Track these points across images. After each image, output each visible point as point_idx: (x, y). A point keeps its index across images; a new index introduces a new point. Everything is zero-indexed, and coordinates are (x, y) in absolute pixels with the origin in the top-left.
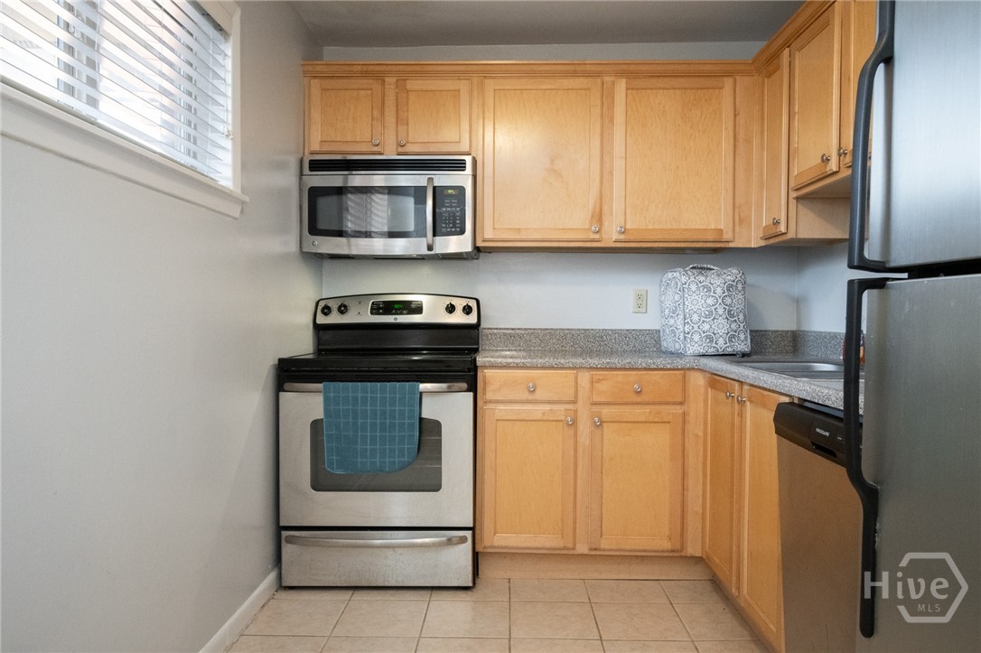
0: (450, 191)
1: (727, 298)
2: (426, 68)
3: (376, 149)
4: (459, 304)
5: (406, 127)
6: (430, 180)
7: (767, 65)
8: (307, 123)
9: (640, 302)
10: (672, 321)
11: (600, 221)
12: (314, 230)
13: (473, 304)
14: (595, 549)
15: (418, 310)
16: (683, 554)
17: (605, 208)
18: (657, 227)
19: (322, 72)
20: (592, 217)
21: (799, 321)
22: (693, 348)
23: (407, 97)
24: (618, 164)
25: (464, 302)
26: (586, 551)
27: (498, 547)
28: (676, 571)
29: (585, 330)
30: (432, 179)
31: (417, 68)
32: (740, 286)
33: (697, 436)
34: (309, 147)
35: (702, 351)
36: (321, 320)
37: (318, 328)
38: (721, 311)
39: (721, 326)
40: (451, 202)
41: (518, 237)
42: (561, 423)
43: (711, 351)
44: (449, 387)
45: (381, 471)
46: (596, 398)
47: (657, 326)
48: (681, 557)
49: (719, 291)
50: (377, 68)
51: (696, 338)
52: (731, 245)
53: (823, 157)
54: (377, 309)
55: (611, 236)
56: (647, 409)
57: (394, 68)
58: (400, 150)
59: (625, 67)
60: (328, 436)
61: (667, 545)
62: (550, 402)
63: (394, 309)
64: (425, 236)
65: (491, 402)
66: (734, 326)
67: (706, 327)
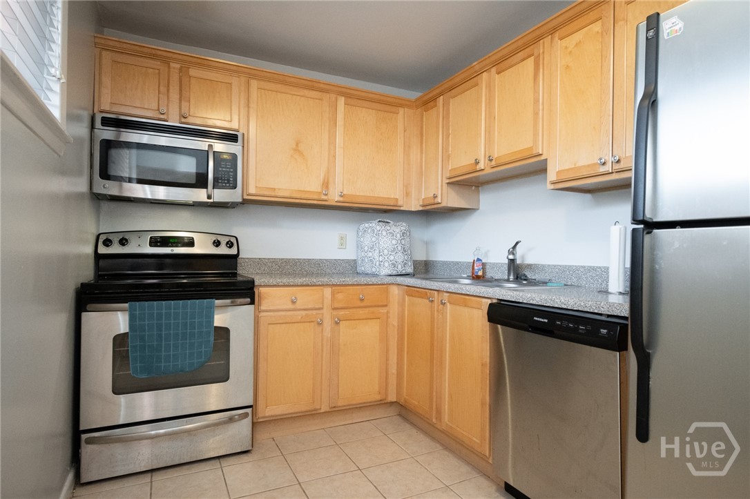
0: (225, 156)
1: (403, 241)
2: (205, 62)
3: (162, 117)
4: (224, 241)
5: (188, 104)
6: (210, 146)
7: (427, 103)
8: (97, 86)
9: (342, 241)
10: (370, 254)
11: (327, 187)
12: (105, 175)
13: (233, 240)
14: (334, 407)
15: (191, 243)
16: (386, 401)
17: (331, 179)
18: (361, 194)
19: (113, 47)
20: (323, 184)
21: (427, 254)
22: (385, 271)
23: (190, 81)
24: (339, 152)
25: (227, 239)
26: (328, 410)
27: (269, 417)
28: (379, 413)
29: (309, 260)
30: (212, 145)
31: (199, 61)
32: (408, 233)
33: (394, 326)
34: (99, 106)
35: (390, 273)
36: (103, 250)
37: (98, 257)
38: (399, 248)
39: (400, 258)
40: (226, 165)
41: (273, 194)
42: (312, 323)
43: (395, 273)
44: (232, 302)
45: (182, 371)
46: (336, 305)
47: (353, 257)
48: (385, 403)
49: (398, 236)
50: (164, 54)
51: (386, 264)
52: (402, 209)
53: (476, 160)
54: (155, 242)
55: (334, 197)
56: (367, 310)
57: (180, 57)
58: (183, 120)
59: (343, 90)
60: (132, 347)
61: (378, 397)
62: (305, 310)
63: (170, 242)
64: (206, 187)
65: (264, 311)
66: (406, 257)
67: (392, 258)
